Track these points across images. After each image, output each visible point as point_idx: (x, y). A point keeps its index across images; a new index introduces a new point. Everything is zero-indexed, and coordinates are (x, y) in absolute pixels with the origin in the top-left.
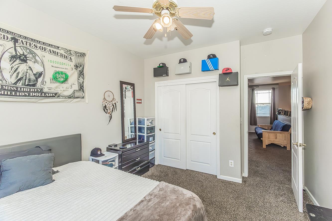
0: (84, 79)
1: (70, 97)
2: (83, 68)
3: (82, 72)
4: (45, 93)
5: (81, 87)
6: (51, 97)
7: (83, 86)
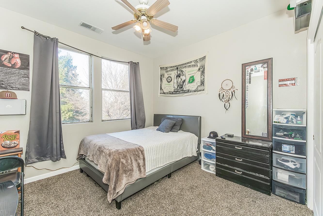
0: (204, 76)
1: (195, 91)
2: (204, 69)
3: (203, 71)
4: (184, 91)
5: (202, 83)
6: (186, 92)
7: (204, 82)
